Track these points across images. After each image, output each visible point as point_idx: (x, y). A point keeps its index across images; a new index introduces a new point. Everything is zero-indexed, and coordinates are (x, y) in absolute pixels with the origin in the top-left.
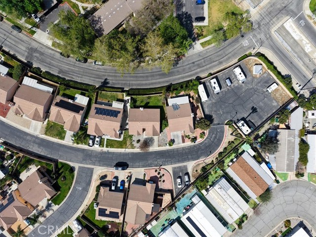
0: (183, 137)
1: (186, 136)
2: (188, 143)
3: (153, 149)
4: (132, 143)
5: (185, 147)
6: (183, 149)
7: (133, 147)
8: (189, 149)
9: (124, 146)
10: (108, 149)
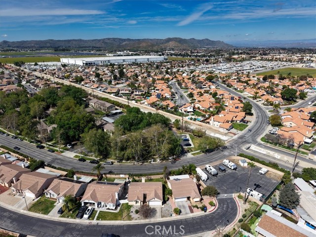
0: (190, 207)
1: (194, 207)
2: (198, 213)
3: (155, 220)
4: (130, 214)
5: (195, 217)
6: (193, 219)
7: (130, 218)
8: (201, 219)
9: (119, 218)
10: (98, 221)
